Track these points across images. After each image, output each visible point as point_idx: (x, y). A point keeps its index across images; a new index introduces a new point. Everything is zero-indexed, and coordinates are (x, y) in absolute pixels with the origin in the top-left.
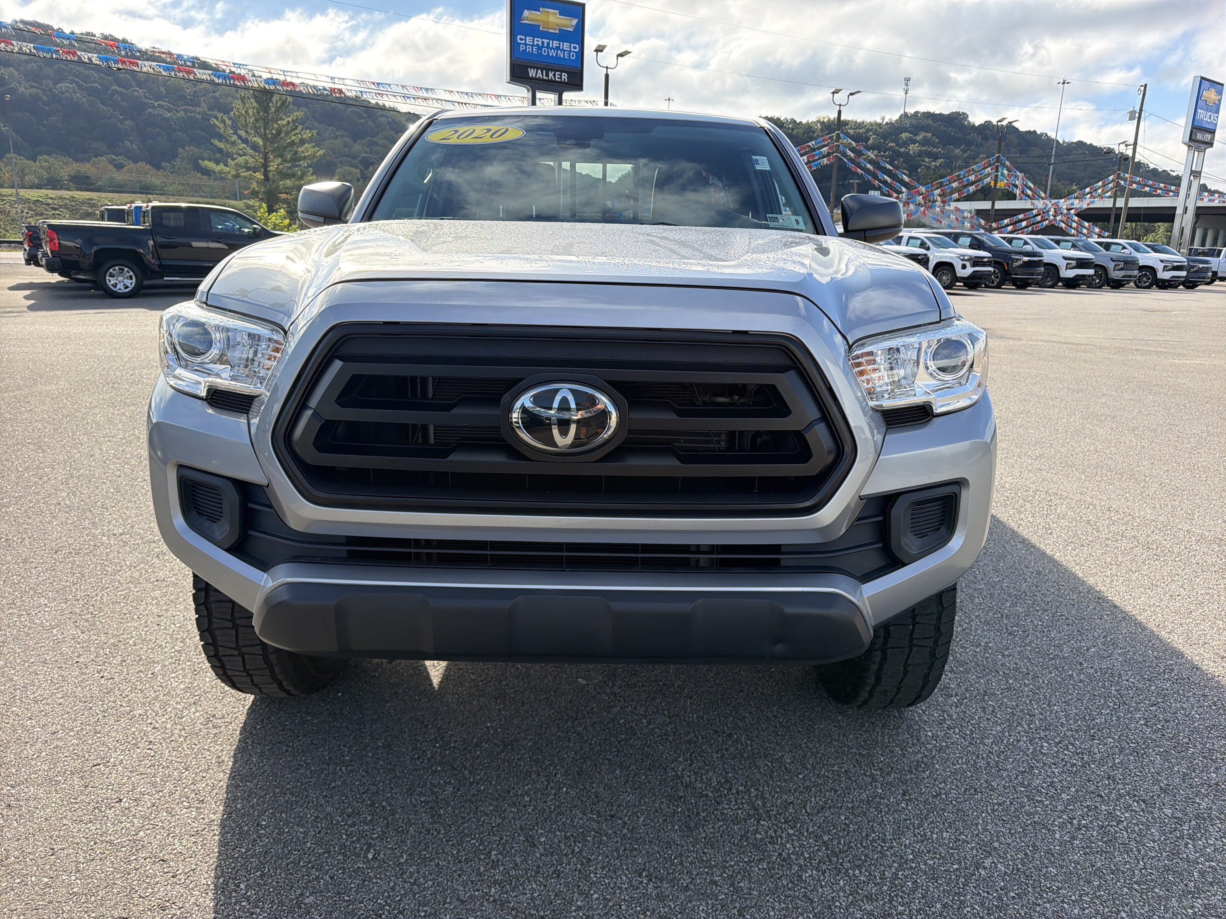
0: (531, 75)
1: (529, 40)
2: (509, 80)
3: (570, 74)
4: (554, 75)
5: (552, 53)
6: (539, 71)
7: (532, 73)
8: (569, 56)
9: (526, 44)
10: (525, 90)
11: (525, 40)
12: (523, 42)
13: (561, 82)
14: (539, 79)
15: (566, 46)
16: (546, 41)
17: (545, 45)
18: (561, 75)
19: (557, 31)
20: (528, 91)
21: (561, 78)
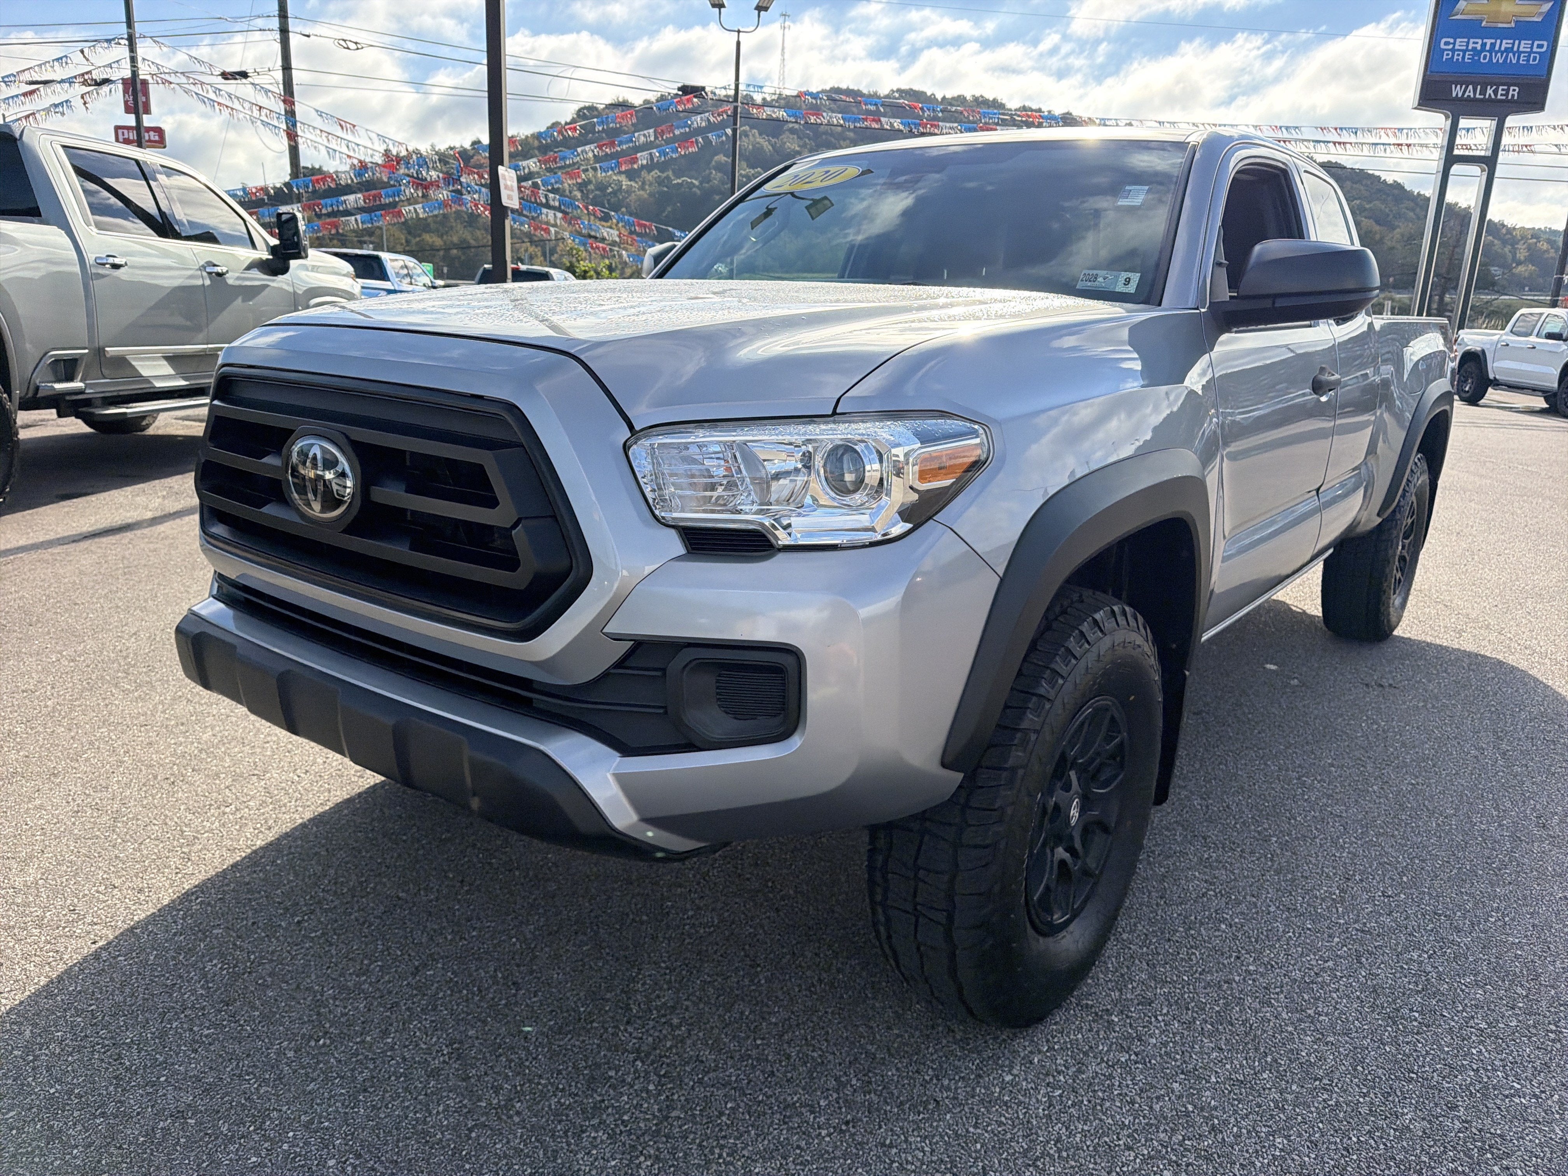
0: (1454, 95)
1: (1460, 43)
2: (1416, 105)
3: (1524, 88)
4: (1496, 92)
5: (1499, 58)
6: (1470, 87)
7: (1457, 91)
8: (1528, 61)
9: (1453, 50)
10: (1442, 117)
11: (1454, 44)
12: (1451, 46)
13: (1506, 101)
14: (1468, 98)
15: (1524, 45)
16: (1489, 42)
17: (1488, 48)
18: (1508, 90)
19: (1513, 25)
20: (1447, 117)
21: (1507, 94)
